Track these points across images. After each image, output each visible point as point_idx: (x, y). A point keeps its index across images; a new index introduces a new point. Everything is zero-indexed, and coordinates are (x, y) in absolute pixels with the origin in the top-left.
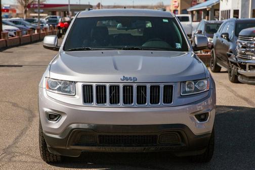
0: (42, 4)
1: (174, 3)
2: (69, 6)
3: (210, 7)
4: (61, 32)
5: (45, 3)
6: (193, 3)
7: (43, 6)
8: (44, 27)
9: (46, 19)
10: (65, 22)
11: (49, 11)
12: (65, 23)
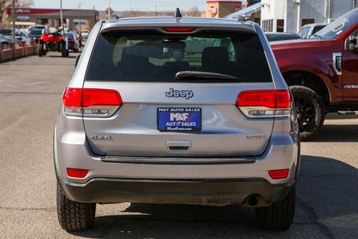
0: (28, 9)
1: (211, 9)
2: (61, 12)
3: (250, 15)
4: (45, 48)
5: (32, 7)
6: (236, 9)
7: (29, 11)
8: (23, 41)
9: (30, 30)
10: (49, 34)
11: (38, 19)
12: (49, 36)
